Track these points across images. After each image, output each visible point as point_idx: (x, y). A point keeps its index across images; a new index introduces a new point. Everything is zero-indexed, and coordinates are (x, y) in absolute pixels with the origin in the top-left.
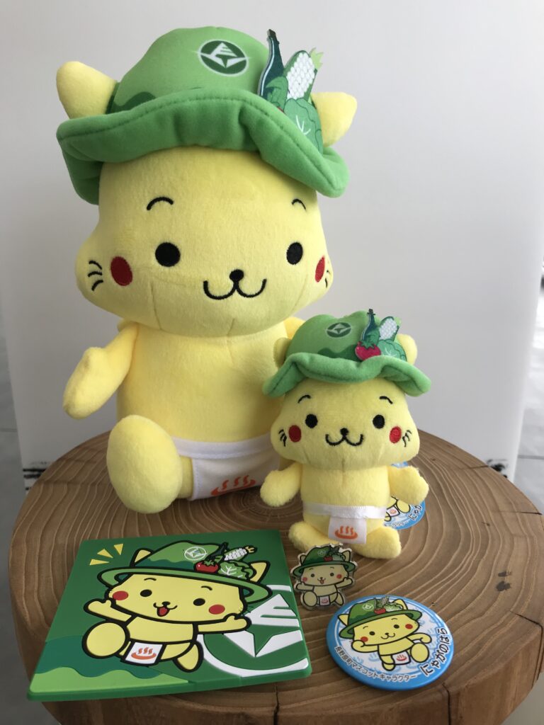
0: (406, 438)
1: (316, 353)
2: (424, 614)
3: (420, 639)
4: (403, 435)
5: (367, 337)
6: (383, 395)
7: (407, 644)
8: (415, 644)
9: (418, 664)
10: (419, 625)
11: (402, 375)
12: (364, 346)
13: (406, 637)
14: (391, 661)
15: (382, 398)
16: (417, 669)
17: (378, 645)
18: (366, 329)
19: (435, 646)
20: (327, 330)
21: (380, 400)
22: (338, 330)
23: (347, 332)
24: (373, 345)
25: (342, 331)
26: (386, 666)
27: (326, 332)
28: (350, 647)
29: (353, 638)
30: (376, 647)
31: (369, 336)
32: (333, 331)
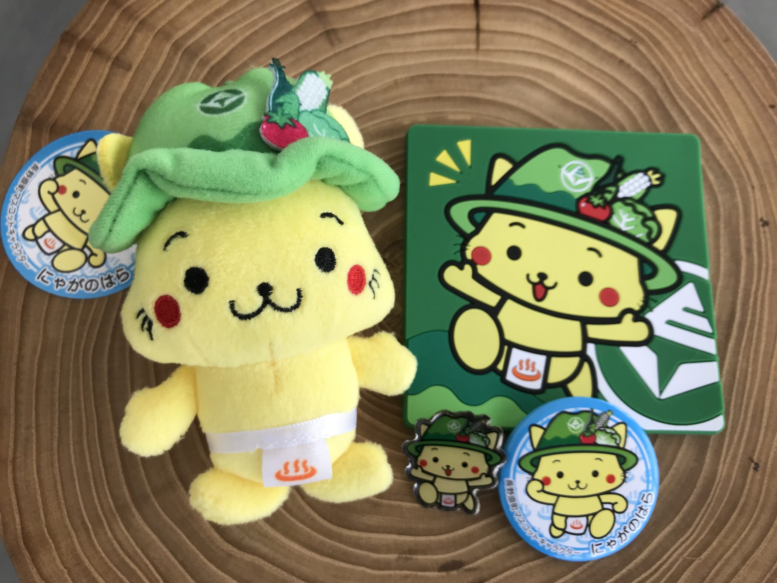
0: (374, 284)
1: (182, 146)
2: (641, 463)
3: (613, 504)
4: (368, 278)
5: (277, 106)
6: (325, 211)
7: (593, 505)
8: (603, 509)
9: (592, 539)
10: (624, 481)
11: (353, 172)
12: (276, 123)
13: (598, 495)
14: (562, 526)
15: (324, 215)
16: (586, 546)
17: (558, 496)
18: (273, 92)
19: (625, 521)
20: (198, 105)
21: (321, 219)
22: (221, 101)
23: (239, 102)
24: (291, 119)
25: (227, 103)
26: (553, 529)
27: (198, 109)
28: (524, 487)
29: (532, 474)
30: (555, 498)
31: (281, 105)
32: (211, 104)
